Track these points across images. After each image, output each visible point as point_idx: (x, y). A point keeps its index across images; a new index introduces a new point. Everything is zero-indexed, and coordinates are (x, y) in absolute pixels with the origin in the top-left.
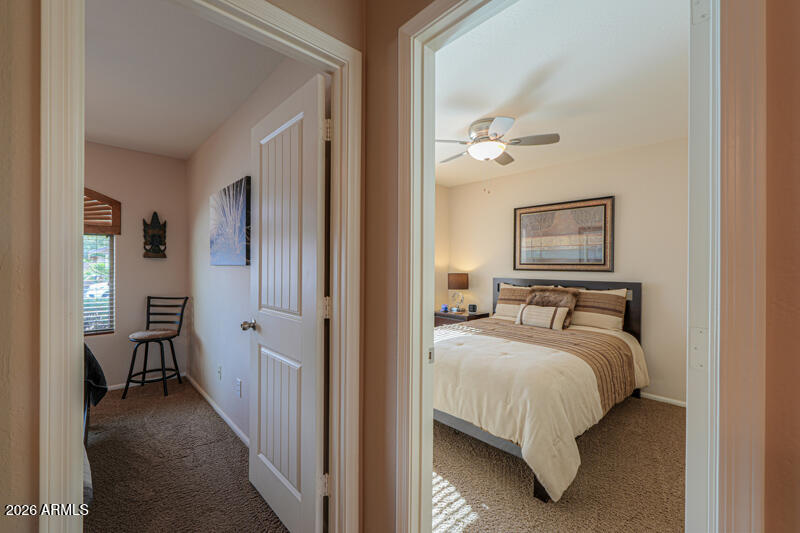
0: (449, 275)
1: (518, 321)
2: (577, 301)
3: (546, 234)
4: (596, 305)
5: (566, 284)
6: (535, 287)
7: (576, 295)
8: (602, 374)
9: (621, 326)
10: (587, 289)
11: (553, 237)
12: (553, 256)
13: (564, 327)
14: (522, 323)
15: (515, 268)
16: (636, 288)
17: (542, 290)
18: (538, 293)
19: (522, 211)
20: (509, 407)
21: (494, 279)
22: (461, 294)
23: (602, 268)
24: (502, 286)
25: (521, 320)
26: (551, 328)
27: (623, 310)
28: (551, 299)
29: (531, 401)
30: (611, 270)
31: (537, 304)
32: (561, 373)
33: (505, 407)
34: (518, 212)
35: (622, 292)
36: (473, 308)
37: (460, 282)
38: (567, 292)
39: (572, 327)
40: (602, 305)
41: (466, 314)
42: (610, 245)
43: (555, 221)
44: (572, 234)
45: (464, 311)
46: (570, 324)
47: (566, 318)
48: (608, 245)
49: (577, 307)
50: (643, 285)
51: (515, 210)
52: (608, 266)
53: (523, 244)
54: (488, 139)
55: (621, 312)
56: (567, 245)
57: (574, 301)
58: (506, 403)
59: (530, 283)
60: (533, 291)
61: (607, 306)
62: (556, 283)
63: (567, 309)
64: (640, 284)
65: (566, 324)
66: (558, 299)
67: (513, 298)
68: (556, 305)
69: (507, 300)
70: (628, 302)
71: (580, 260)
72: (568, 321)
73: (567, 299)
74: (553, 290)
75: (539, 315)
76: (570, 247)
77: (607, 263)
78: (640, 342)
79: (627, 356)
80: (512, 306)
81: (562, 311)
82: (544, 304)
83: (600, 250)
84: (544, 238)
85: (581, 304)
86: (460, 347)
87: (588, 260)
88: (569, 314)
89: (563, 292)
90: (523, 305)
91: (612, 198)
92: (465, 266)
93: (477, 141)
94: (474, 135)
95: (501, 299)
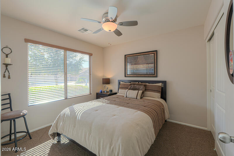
0: (103, 79)
1: (125, 96)
2: (146, 88)
3: (135, 64)
4: (152, 89)
5: (142, 82)
6: (132, 83)
7: (145, 86)
8: (155, 120)
9: (160, 96)
10: (149, 83)
11: (138, 65)
12: (138, 72)
13: (141, 98)
14: (126, 97)
15: (125, 76)
16: (164, 83)
17: (134, 84)
18: (132, 86)
19: (128, 56)
20: (112, 148)
21: (118, 80)
22: (107, 86)
23: (153, 76)
24: (121, 83)
25: (126, 96)
26: (137, 98)
27: (161, 91)
28: (137, 87)
29: (122, 145)
30: (157, 77)
31: (132, 89)
32: (138, 125)
33: (110, 148)
34: (126, 56)
35: (160, 84)
36: (111, 91)
37: (107, 81)
38: (142, 85)
39: (144, 98)
40: (154, 89)
41: (109, 93)
42: (156, 68)
43: (138, 59)
44: (144, 64)
45: (108, 92)
46: (143, 96)
47: (142, 94)
48: (155, 68)
49: (146, 90)
50: (167, 82)
51: (125, 55)
52: (155, 75)
53: (128, 68)
54: (109, 21)
55: (160, 91)
56: (142, 68)
57: (145, 88)
58: (111, 145)
59: (130, 81)
60: (131, 84)
61: (156, 89)
62: (138, 81)
63: (142, 91)
64: (166, 81)
65: (142, 97)
66: (140, 87)
67: (124, 87)
68: (138, 90)
69: (122, 88)
70: (162, 87)
71: (147, 73)
72: (142, 95)
73: (142, 87)
74: (138, 84)
75: (132, 94)
76: (143, 69)
77: (155, 74)
78: (166, 102)
79: (162, 108)
80: (124, 90)
81: (140, 92)
82: (134, 89)
83: (153, 70)
84: (134, 65)
85: (147, 89)
86: (97, 112)
87: (149, 73)
88: (143, 93)
89: (141, 84)
90: (127, 90)
91: (156, 51)
92: (109, 76)
93: (105, 22)
94: (104, 20)
95: (120, 88)
